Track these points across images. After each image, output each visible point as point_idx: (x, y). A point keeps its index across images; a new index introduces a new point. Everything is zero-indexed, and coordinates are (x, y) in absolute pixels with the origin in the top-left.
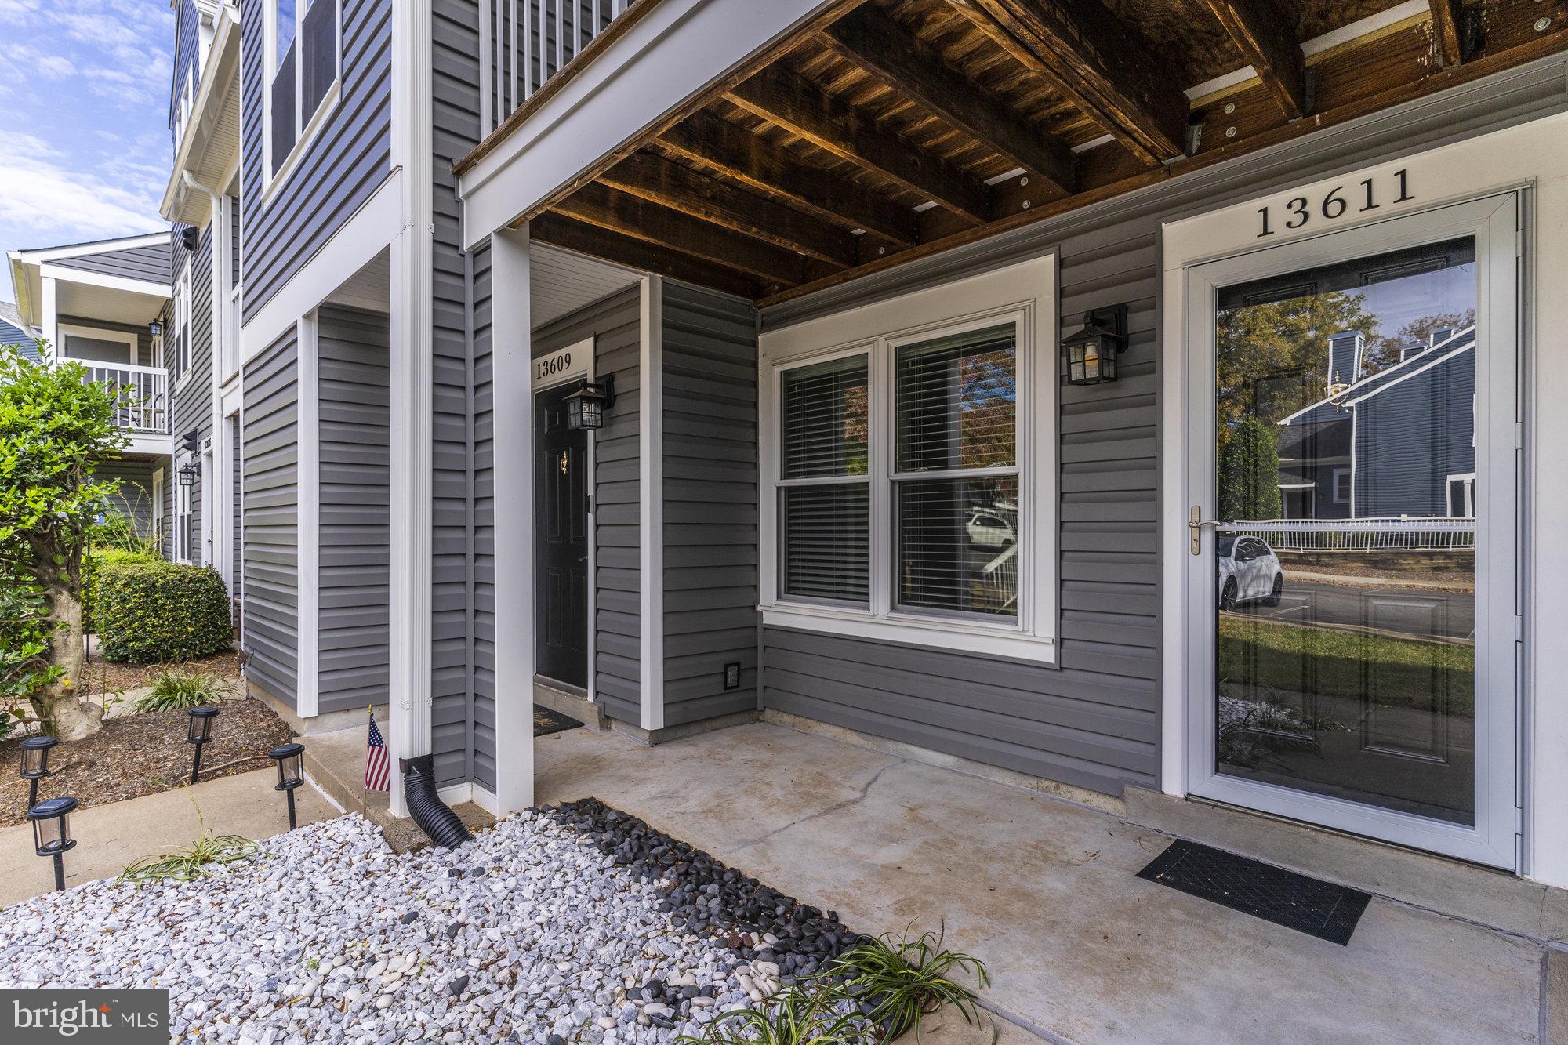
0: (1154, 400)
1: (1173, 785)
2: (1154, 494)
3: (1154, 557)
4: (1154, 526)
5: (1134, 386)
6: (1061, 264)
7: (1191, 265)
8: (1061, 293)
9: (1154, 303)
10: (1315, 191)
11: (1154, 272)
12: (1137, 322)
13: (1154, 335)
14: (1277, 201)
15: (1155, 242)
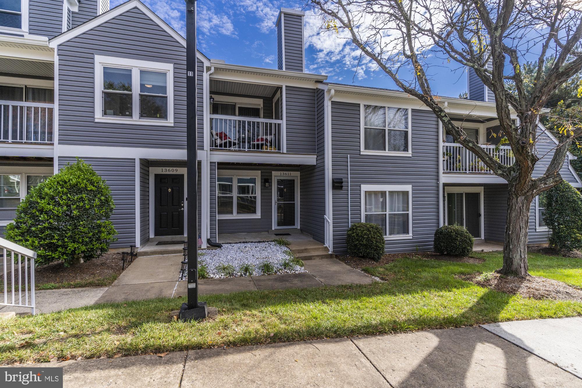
0: (271, 189)
1: (273, 229)
2: (271, 199)
3: (271, 205)
4: (271, 202)
5: (270, 188)
6: (261, 172)
7: (275, 176)
8: (261, 176)
9: (271, 179)
10: (285, 172)
11: (271, 176)
12: (269, 181)
13: (271, 183)
14: (282, 172)
15: (271, 173)
